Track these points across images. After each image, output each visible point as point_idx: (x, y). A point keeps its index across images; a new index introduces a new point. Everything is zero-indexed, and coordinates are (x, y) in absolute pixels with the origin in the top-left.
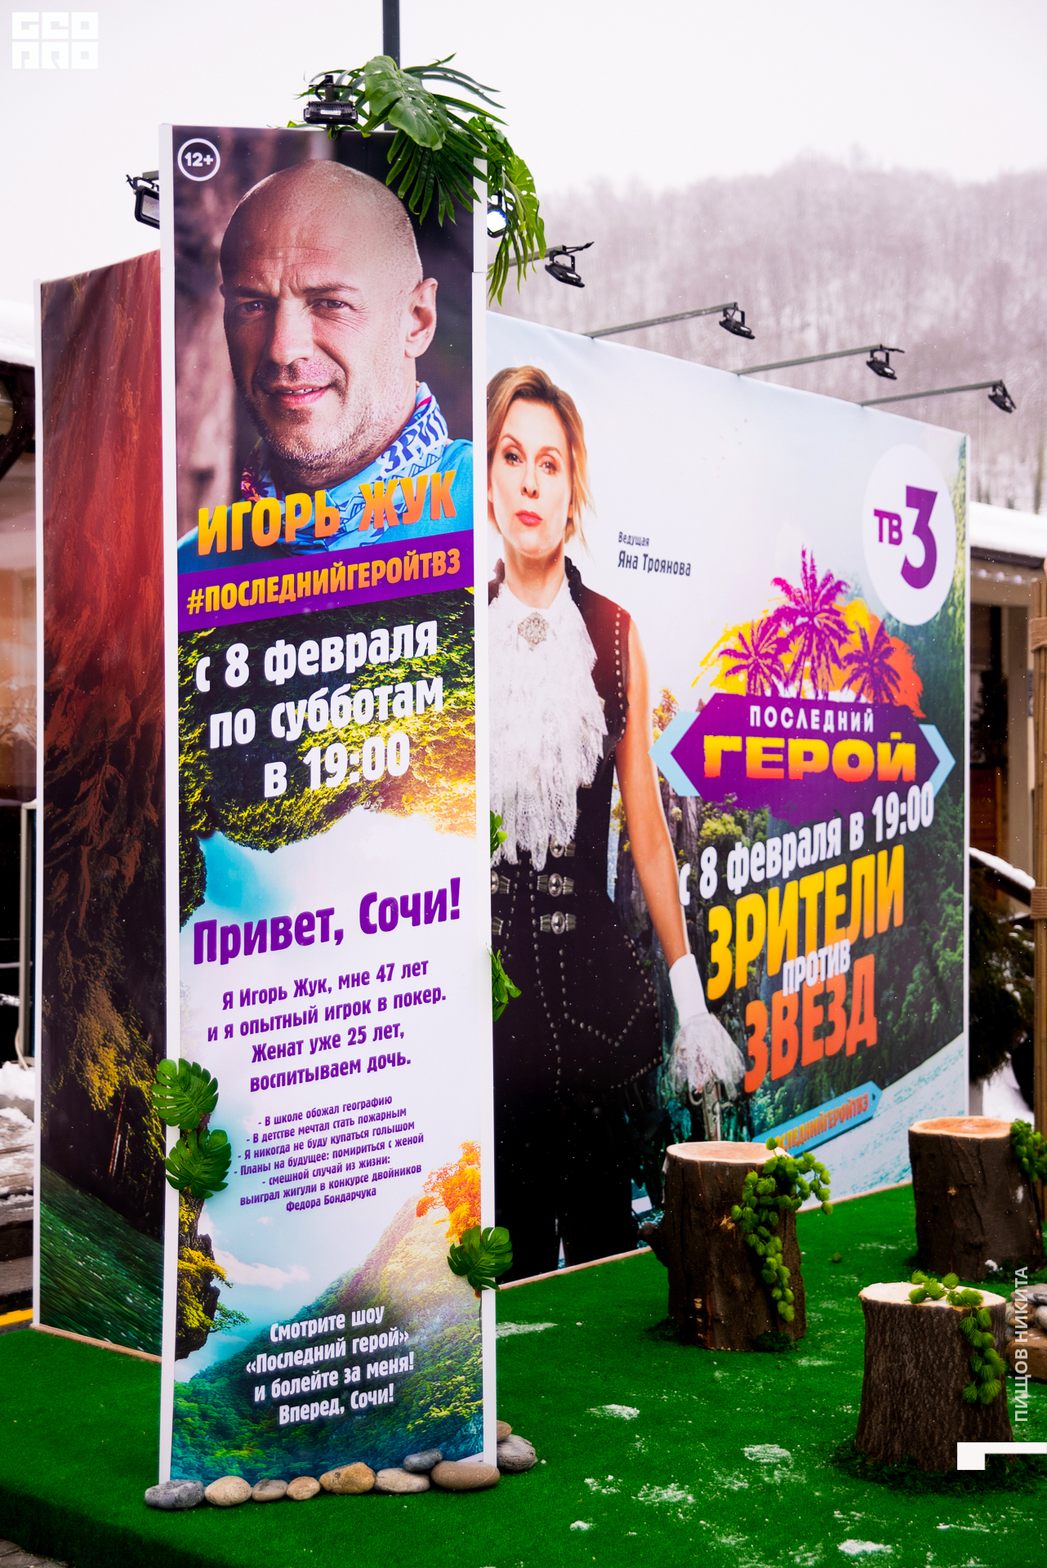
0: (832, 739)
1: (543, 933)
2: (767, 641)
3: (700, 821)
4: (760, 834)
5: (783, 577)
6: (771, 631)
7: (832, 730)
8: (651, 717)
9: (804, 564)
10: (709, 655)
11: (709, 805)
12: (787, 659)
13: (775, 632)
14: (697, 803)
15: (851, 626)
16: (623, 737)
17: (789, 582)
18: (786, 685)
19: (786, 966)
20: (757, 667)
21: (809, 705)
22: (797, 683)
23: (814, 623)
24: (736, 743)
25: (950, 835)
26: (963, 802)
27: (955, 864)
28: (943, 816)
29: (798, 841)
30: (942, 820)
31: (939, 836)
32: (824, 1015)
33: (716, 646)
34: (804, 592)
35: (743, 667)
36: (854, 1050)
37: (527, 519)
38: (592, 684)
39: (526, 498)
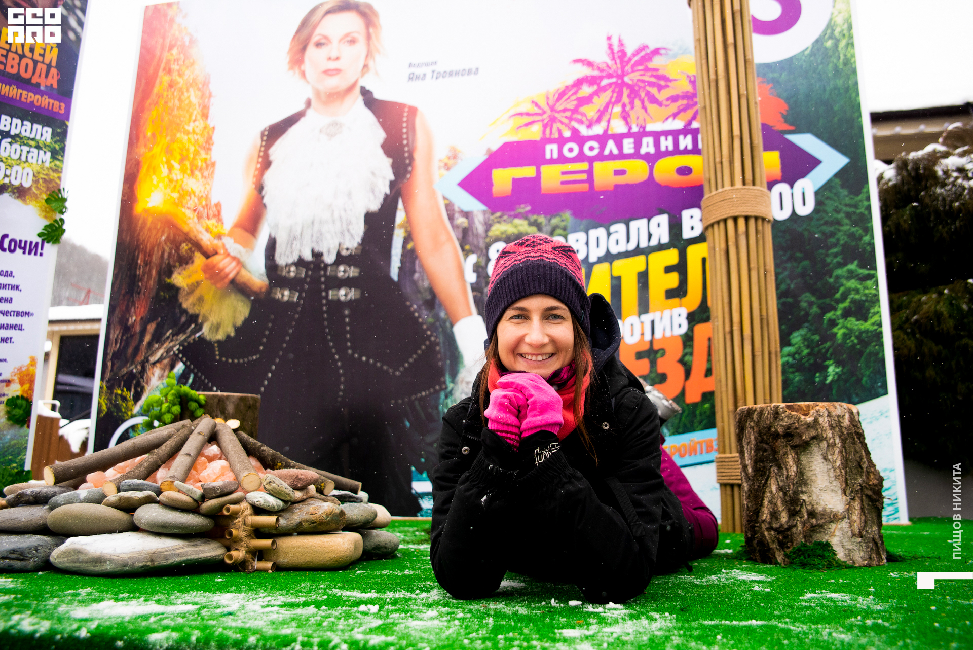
0: (651, 159)
1: (332, 301)
2: (566, 100)
3: (488, 226)
4: (560, 232)
5: (583, 57)
6: (570, 93)
7: (652, 150)
8: (436, 164)
9: (610, 47)
10: (498, 119)
11: (498, 214)
12: (590, 111)
13: (575, 93)
14: (484, 214)
15: (673, 76)
16: (409, 179)
17: (591, 59)
18: (589, 126)
20: (553, 120)
21: (619, 139)
22: (603, 124)
23: (623, 81)
24: (528, 172)
25: (846, 221)
26: (868, 192)
27: (858, 245)
28: (830, 206)
29: (609, 234)
30: (829, 209)
31: (826, 223)
32: (652, 367)
33: (506, 113)
34: (609, 63)
35: (537, 121)
36: (697, 399)
37: (330, 73)
38: (380, 152)
39: (331, 62)
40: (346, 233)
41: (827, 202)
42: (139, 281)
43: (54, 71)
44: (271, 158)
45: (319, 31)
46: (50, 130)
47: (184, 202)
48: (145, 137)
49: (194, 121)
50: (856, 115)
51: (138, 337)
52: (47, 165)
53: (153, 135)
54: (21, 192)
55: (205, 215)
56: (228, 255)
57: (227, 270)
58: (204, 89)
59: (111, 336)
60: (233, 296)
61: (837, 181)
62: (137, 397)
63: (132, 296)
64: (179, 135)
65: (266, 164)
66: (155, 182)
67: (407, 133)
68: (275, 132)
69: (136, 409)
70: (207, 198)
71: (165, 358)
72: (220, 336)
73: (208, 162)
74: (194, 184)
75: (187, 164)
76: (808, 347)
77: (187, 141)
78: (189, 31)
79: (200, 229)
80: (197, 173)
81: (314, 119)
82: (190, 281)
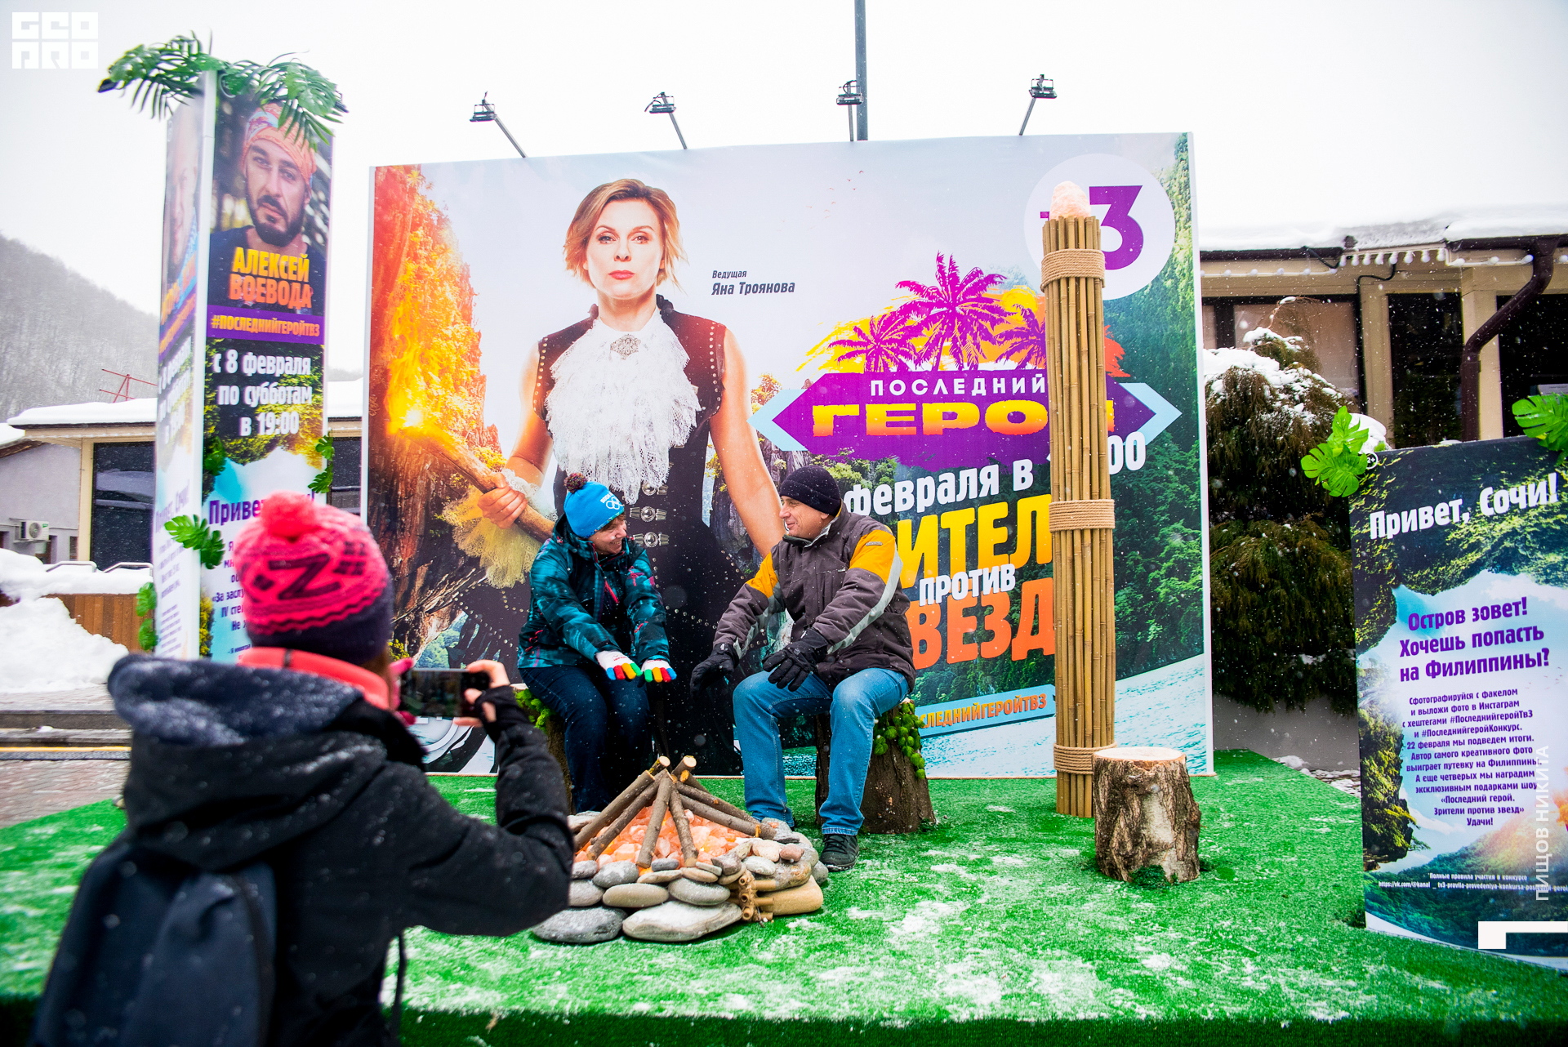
0: (983, 403)
2: (891, 330)
4: (887, 478)
5: (912, 280)
6: (897, 321)
7: (983, 392)
8: (749, 395)
9: (941, 269)
10: (817, 347)
11: (819, 457)
12: (919, 343)
13: (903, 321)
14: (804, 456)
15: (1008, 309)
16: (719, 412)
17: (920, 283)
18: (917, 362)
19: (923, 583)
20: (878, 351)
21: (948, 377)
22: (933, 360)
23: (954, 310)
24: (852, 410)
25: (1175, 478)
26: (1198, 448)
27: (1185, 503)
28: (1160, 462)
29: (937, 484)
30: (1159, 465)
31: (1155, 479)
32: (979, 624)
33: (826, 340)
34: (940, 288)
35: (860, 352)
36: (1024, 656)
37: (619, 276)
38: (683, 377)
39: (619, 262)
40: (649, 470)
41: (1157, 457)
42: (401, 516)
43: (307, 287)
44: (554, 376)
45: (601, 222)
46: (308, 360)
47: (450, 423)
48: (391, 340)
49: (454, 324)
51: (407, 580)
52: (310, 402)
53: (402, 337)
54: (290, 441)
55: (477, 441)
56: (510, 489)
57: (509, 507)
58: (462, 281)
60: (519, 537)
61: (1169, 435)
62: (412, 650)
63: (394, 532)
64: (435, 340)
65: (548, 383)
66: (410, 397)
67: (714, 357)
68: (556, 345)
70: (477, 419)
71: (442, 607)
72: (508, 582)
73: (476, 376)
74: (460, 402)
75: (449, 376)
76: (1132, 606)
77: (447, 348)
78: (436, 206)
79: (473, 457)
80: (463, 389)
81: (603, 332)
82: (465, 518)
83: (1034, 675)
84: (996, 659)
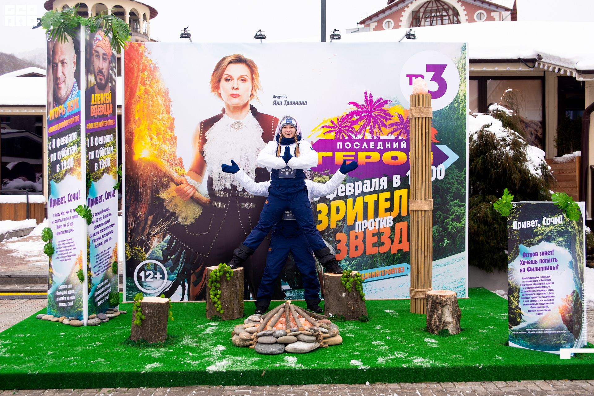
0: (381, 152)
1: (242, 208)
2: (346, 122)
5: (354, 102)
6: (348, 119)
7: (382, 148)
9: (366, 97)
10: (316, 128)
11: (316, 173)
12: (357, 128)
13: (351, 119)
14: (310, 172)
15: (392, 114)
17: (357, 103)
18: (356, 135)
19: (357, 223)
20: (340, 131)
21: (368, 142)
22: (362, 134)
23: (371, 115)
24: (330, 154)
25: (456, 183)
26: (465, 171)
27: (459, 193)
28: (450, 176)
29: (363, 184)
30: (450, 178)
31: (448, 183)
32: (378, 239)
33: (320, 125)
34: (365, 105)
35: (333, 131)
36: (396, 252)
37: (234, 96)
38: (262, 139)
39: (234, 90)
41: (449, 174)
42: (141, 195)
43: (111, 105)
44: (207, 137)
45: (226, 72)
46: (112, 135)
47: (162, 156)
48: (134, 119)
49: (162, 114)
50: (464, 138)
51: (144, 222)
53: (139, 118)
55: (174, 164)
56: (188, 184)
57: (188, 192)
58: (165, 95)
59: (129, 221)
61: (454, 166)
62: (147, 251)
63: (138, 202)
64: (154, 120)
65: (204, 140)
66: (143, 144)
68: (207, 124)
69: (147, 256)
70: (174, 155)
71: (159, 233)
72: (188, 223)
73: (173, 137)
74: (166, 147)
75: (161, 136)
76: (438, 232)
77: (160, 124)
78: (153, 62)
79: (172, 171)
80: (167, 142)
81: (227, 120)
82: (169, 196)
83: (399, 259)
84: (385, 253)
